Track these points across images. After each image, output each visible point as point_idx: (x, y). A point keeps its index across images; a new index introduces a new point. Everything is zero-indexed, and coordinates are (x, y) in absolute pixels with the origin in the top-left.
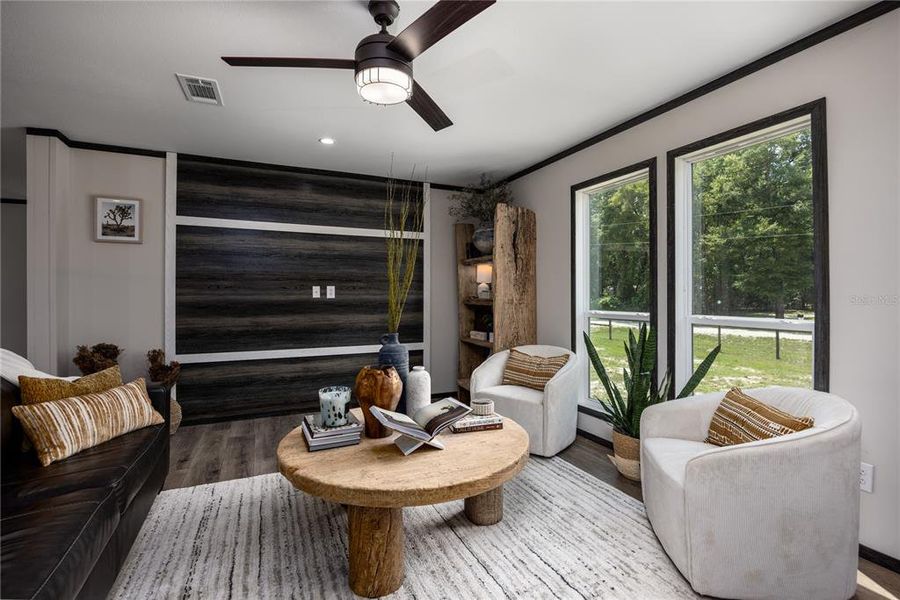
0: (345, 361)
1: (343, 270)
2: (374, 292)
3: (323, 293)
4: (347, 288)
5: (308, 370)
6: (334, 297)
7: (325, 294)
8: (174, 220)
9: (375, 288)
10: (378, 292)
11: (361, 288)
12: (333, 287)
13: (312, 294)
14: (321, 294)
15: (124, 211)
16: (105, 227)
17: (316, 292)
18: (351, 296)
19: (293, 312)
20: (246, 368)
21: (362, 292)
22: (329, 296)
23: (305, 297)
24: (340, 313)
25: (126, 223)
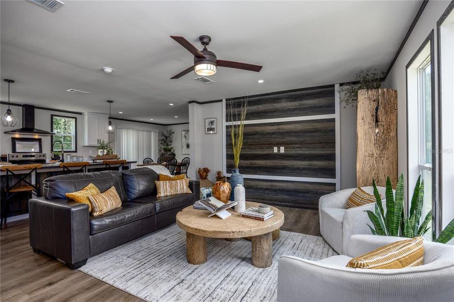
0: (289, 184)
1: (288, 139)
2: (304, 149)
3: (279, 150)
4: (290, 148)
5: (272, 186)
6: (283, 152)
7: (280, 151)
8: (225, 124)
9: (305, 148)
10: (307, 149)
11: (297, 148)
12: (283, 147)
13: (273, 151)
14: (278, 151)
15: (212, 123)
16: (208, 129)
17: (275, 150)
18: (292, 152)
19: (265, 159)
20: (249, 182)
21: (298, 149)
22: (281, 152)
23: (271, 152)
24: (287, 160)
25: (213, 127)
